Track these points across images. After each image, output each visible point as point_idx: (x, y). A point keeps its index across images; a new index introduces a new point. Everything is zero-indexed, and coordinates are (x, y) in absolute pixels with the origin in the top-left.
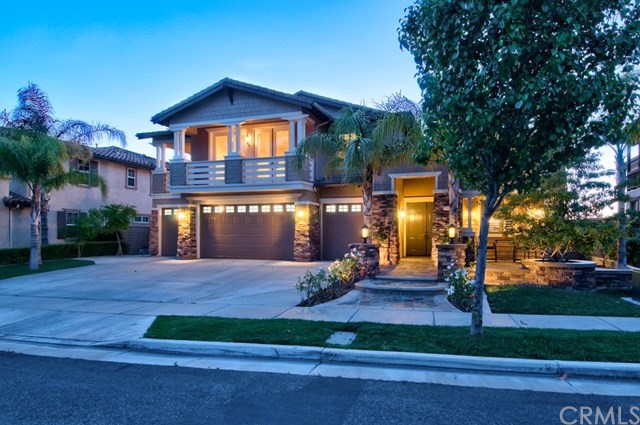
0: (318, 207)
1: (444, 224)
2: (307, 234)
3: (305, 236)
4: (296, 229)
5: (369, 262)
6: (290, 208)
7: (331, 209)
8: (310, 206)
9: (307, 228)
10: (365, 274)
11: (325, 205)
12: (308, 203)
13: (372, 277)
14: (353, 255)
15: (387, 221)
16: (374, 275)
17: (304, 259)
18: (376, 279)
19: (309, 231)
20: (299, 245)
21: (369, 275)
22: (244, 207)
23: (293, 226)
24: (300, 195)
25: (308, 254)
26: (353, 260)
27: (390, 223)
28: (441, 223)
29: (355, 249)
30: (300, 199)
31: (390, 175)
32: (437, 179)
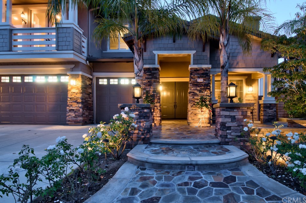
0: (91, 80)
1: (198, 93)
2: (80, 101)
3: (78, 103)
4: (69, 96)
5: (144, 124)
6: (64, 79)
7: (103, 82)
8: (83, 77)
9: (80, 96)
10: (139, 138)
11: (98, 79)
12: (81, 73)
13: (147, 141)
14: (124, 116)
15: (152, 90)
16: (149, 139)
17: (76, 123)
18: (151, 144)
19: (82, 99)
20: (71, 110)
21: (143, 140)
22: (20, 78)
23: (67, 95)
24: (73, 66)
25: (81, 118)
26: (124, 121)
27: (154, 91)
28: (196, 92)
29: (126, 109)
30: (72, 70)
31: (155, 52)
32: (192, 56)
